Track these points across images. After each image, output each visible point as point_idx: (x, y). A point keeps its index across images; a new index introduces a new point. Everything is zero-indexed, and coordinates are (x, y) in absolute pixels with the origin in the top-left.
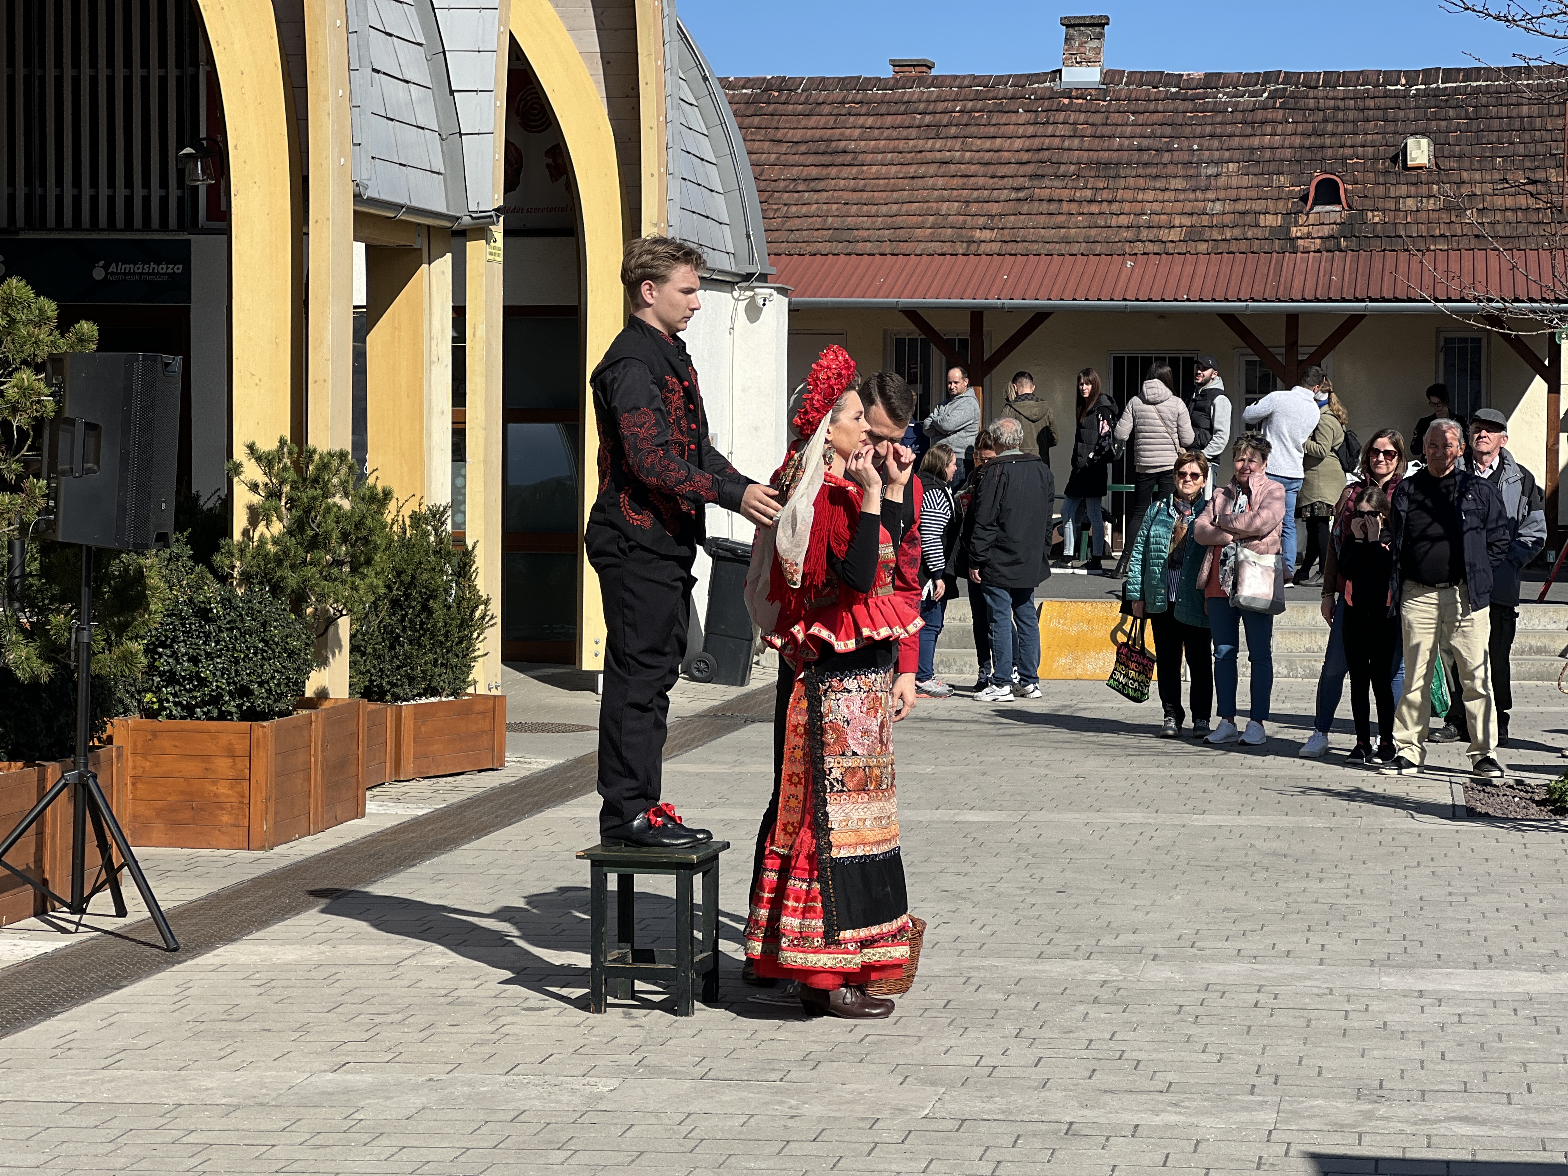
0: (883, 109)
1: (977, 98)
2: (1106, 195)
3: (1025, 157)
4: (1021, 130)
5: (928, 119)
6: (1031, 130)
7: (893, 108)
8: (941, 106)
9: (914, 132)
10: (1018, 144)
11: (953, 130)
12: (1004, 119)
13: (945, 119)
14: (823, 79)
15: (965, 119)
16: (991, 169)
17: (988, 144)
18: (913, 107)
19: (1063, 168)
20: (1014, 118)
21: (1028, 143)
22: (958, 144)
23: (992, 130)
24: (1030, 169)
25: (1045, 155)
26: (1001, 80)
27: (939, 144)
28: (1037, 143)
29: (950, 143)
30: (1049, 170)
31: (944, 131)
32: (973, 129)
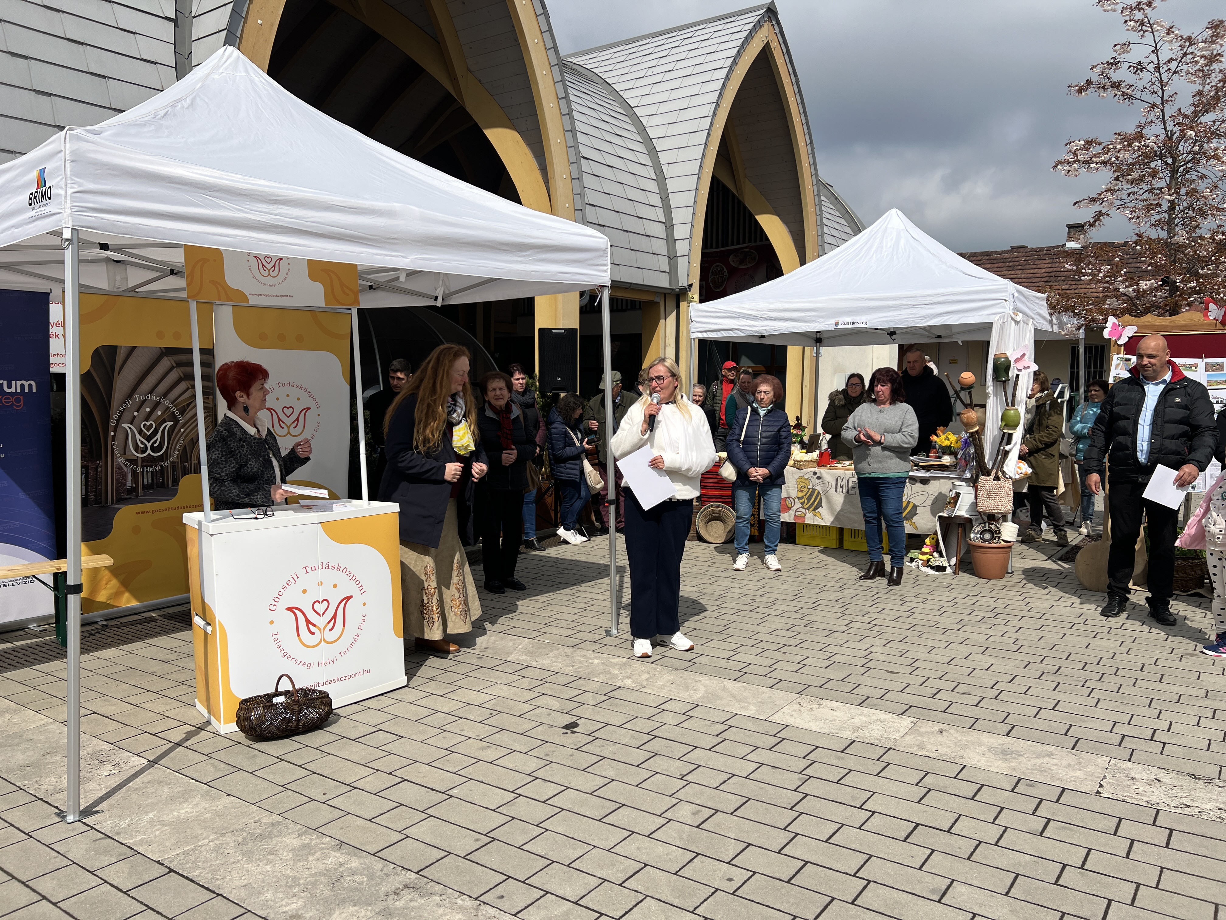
0: (995, 262)
1: (1032, 255)
2: (1074, 287)
3: (1045, 275)
4: (1046, 266)
5: (1011, 264)
6: (1049, 265)
7: (999, 261)
8: (1017, 259)
9: (1005, 269)
10: (1044, 270)
11: (1019, 267)
12: (1040, 262)
13: (1017, 263)
14: (976, 253)
15: (1025, 263)
16: (1030, 280)
17: (1032, 271)
18: (1006, 260)
19: (1059, 278)
20: (1044, 262)
21: (1047, 270)
22: (1020, 272)
23: (1034, 266)
24: (1045, 279)
25: (1053, 274)
26: (1042, 249)
27: (1013, 272)
28: (1051, 270)
29: (1017, 272)
30: (1053, 279)
31: (1016, 268)
32: (1028, 267)
